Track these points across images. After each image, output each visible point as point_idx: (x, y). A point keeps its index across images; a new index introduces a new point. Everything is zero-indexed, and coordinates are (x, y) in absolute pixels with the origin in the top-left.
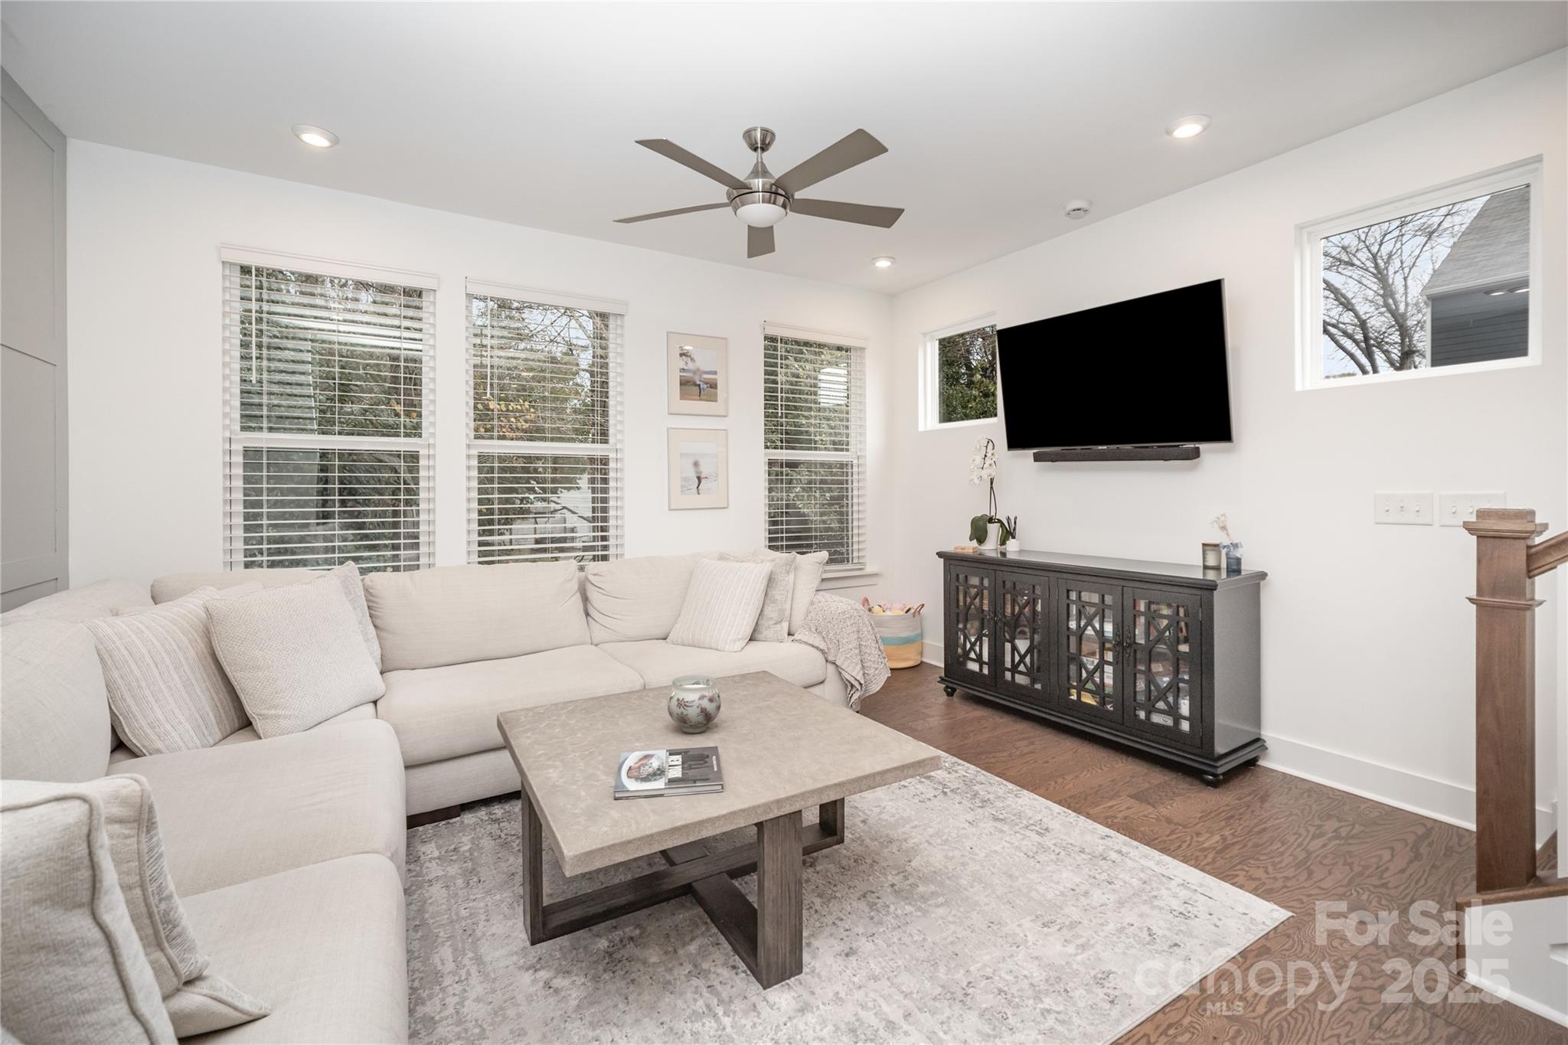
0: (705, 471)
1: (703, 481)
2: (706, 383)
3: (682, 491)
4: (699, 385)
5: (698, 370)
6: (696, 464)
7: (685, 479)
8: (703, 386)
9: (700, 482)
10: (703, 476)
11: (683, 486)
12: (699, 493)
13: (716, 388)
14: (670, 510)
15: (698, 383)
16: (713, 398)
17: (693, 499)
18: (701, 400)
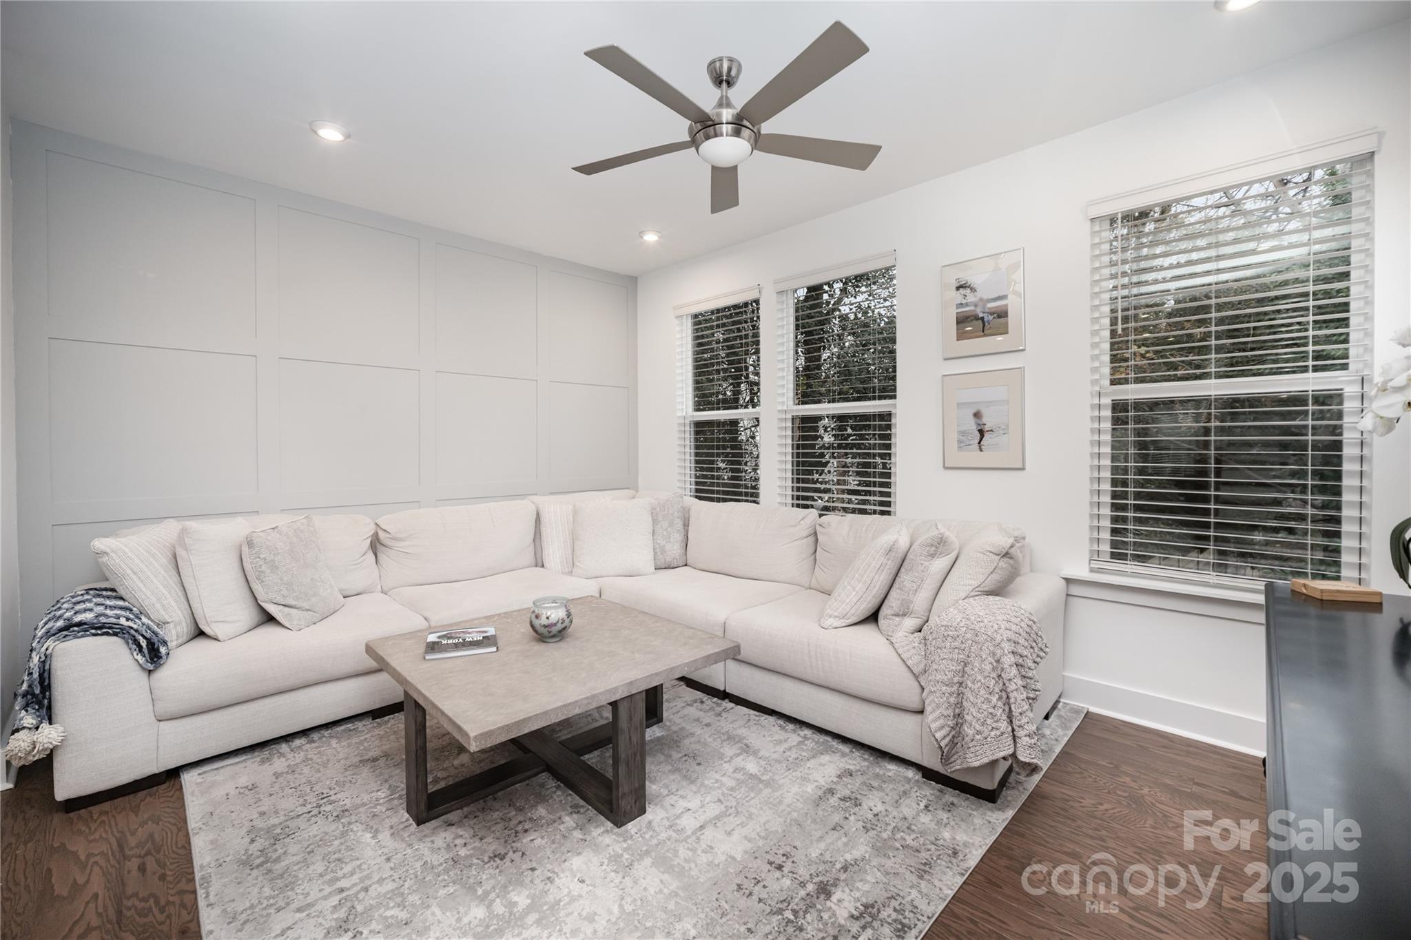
0: (989, 421)
1: (986, 435)
2: (992, 314)
3: (959, 447)
4: (982, 319)
5: (981, 299)
6: (977, 415)
7: (963, 433)
8: (987, 318)
9: (982, 436)
10: (986, 428)
11: (960, 442)
12: (981, 450)
13: (1007, 316)
14: (946, 468)
15: (981, 315)
16: (1004, 331)
17: (974, 456)
18: (985, 335)
